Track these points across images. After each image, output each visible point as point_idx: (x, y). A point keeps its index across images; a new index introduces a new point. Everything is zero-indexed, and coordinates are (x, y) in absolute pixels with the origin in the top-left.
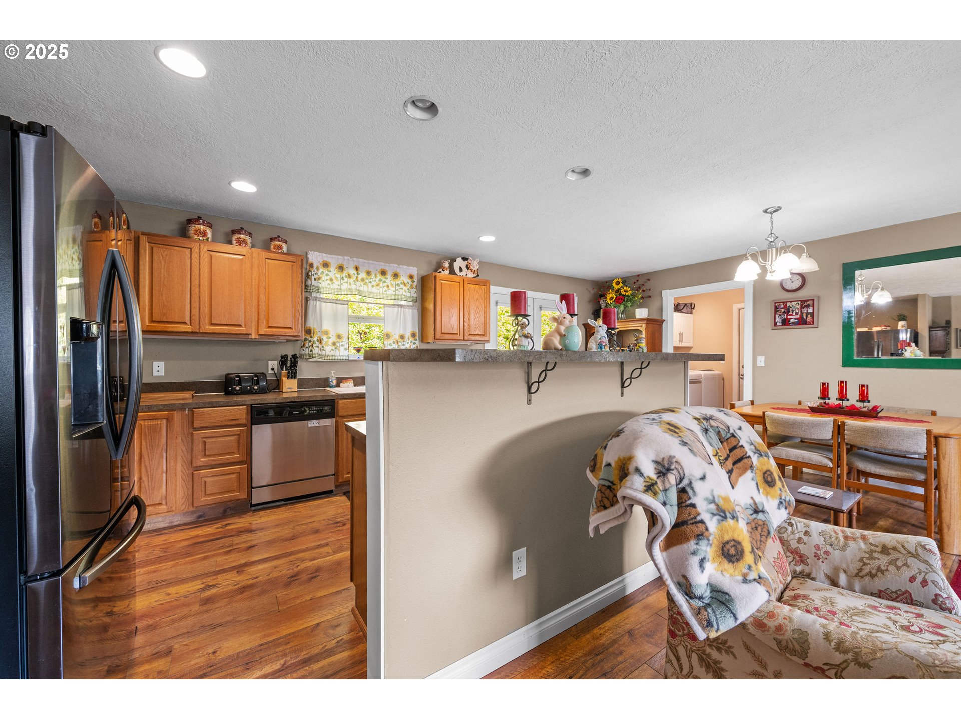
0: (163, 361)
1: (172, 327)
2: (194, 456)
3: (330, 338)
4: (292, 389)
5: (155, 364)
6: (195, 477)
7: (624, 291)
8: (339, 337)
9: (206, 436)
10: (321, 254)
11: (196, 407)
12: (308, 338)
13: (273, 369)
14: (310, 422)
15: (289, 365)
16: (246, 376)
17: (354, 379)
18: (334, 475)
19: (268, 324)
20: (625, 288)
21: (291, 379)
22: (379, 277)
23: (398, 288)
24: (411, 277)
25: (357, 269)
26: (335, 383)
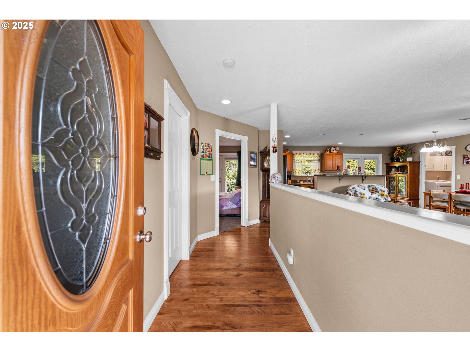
3: (297, 171)
7: (402, 151)
8: (299, 171)
10: (295, 151)
12: (293, 171)
17: (303, 181)
20: (402, 150)
22: (309, 155)
23: (314, 157)
24: (318, 154)
25: (304, 154)
26: (298, 181)
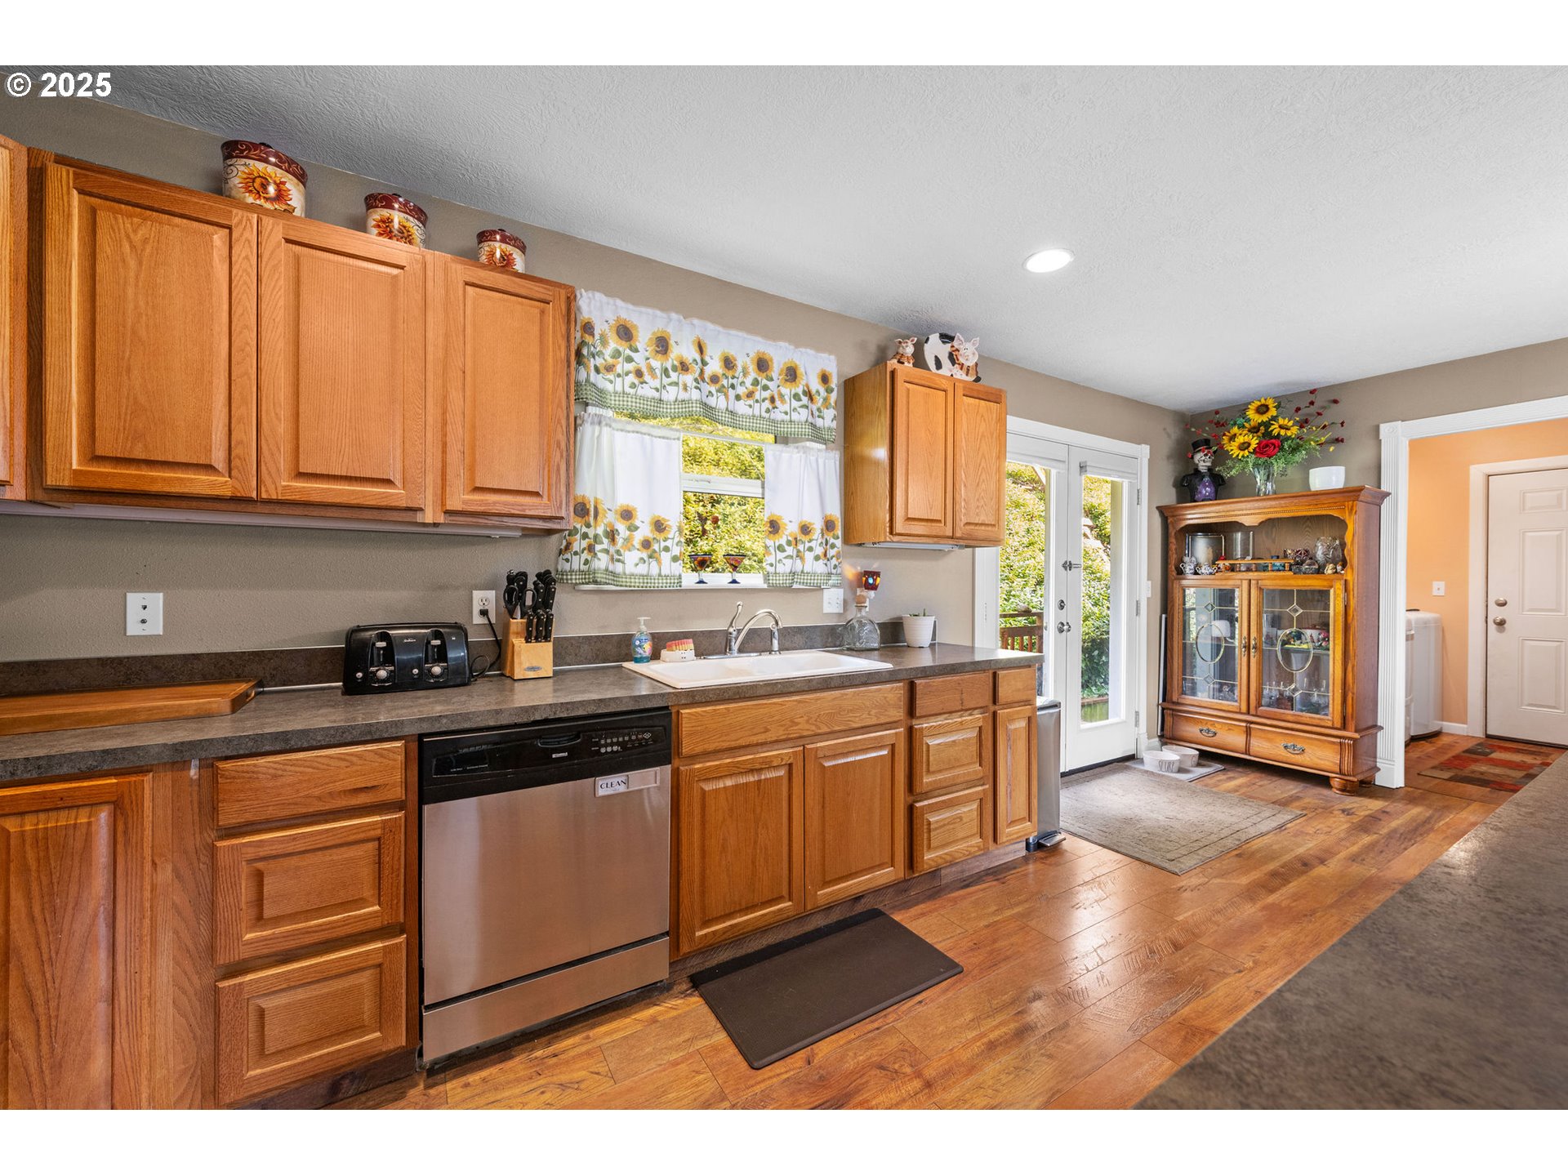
0: (157, 590)
1: (164, 479)
2: (221, 927)
3: (637, 528)
4: (538, 668)
5: (134, 600)
6: (223, 1001)
7: (1281, 427)
8: (659, 526)
9: (262, 853)
10: (611, 301)
11: (229, 753)
12: (578, 526)
13: (484, 613)
14: (601, 781)
15: (529, 602)
16: (407, 636)
17: (693, 636)
18: (667, 933)
19: (472, 479)
20: (1282, 420)
21: (537, 640)
22: (753, 373)
23: (795, 404)
24: (825, 378)
25: (700, 348)
